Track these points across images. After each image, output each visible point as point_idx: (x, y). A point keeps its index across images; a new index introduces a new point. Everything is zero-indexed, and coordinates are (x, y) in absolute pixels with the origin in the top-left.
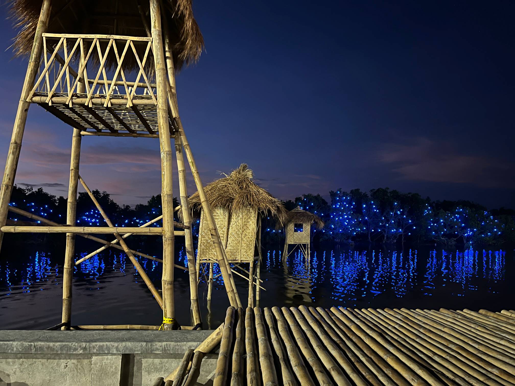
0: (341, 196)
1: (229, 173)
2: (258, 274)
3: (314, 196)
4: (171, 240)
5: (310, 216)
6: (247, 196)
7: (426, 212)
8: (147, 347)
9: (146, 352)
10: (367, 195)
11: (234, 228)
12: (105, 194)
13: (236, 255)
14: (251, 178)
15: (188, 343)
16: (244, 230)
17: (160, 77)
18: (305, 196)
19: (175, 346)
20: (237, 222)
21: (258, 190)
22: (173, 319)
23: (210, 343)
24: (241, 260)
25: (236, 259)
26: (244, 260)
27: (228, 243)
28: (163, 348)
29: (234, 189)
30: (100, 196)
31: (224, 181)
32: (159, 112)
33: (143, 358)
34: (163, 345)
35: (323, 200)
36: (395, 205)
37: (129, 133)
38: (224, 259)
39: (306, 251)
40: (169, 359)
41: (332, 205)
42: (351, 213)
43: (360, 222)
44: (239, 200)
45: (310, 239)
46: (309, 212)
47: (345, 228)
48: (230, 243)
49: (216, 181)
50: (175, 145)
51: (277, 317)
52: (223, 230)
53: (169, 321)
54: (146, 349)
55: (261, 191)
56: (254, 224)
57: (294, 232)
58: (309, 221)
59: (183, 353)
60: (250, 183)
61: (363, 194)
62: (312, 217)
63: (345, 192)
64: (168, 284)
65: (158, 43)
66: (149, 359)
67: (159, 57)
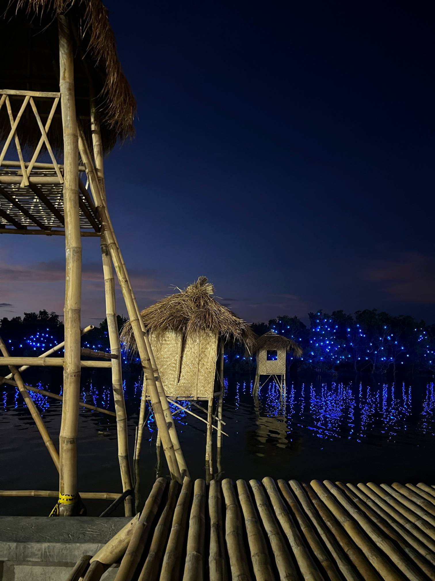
0: (321, 318)
1: (184, 287)
2: (220, 414)
3: (291, 319)
4: (75, 376)
5: (286, 342)
6: (205, 316)
7: (421, 338)
8: (18, 549)
9: (16, 559)
10: (351, 317)
11: (189, 356)
12: (54, 315)
13: (191, 390)
14: (211, 293)
15: (83, 545)
16: (202, 358)
17: (68, 145)
18: (280, 318)
19: (62, 550)
20: (192, 348)
21: (219, 309)
22: (73, 497)
23: (116, 547)
24: (198, 396)
25: (192, 396)
26: (201, 397)
27: (181, 375)
28: (43, 552)
29: (189, 307)
30: (48, 317)
31: (178, 298)
32: (65, 193)
33: (17, 565)
34: (43, 547)
35: (301, 324)
36: (384, 329)
37: (40, 230)
38: (160, 402)
39: (281, 384)
40: (57, 567)
41: (312, 328)
42: (333, 338)
43: (344, 349)
44: (194, 320)
45: (285, 369)
46: (285, 336)
47: (327, 356)
48: (184, 375)
49: (168, 297)
50: (101, 245)
51: (227, 501)
52: (176, 358)
53: (67, 500)
54: (16, 554)
55: (223, 310)
56: (214, 351)
57: (267, 360)
58: (284, 348)
59: (74, 562)
60: (210, 300)
61: (347, 317)
62: (288, 342)
63: (326, 314)
64: (67, 442)
65: (68, 100)
66: (25, 566)
67: (68, 118)
